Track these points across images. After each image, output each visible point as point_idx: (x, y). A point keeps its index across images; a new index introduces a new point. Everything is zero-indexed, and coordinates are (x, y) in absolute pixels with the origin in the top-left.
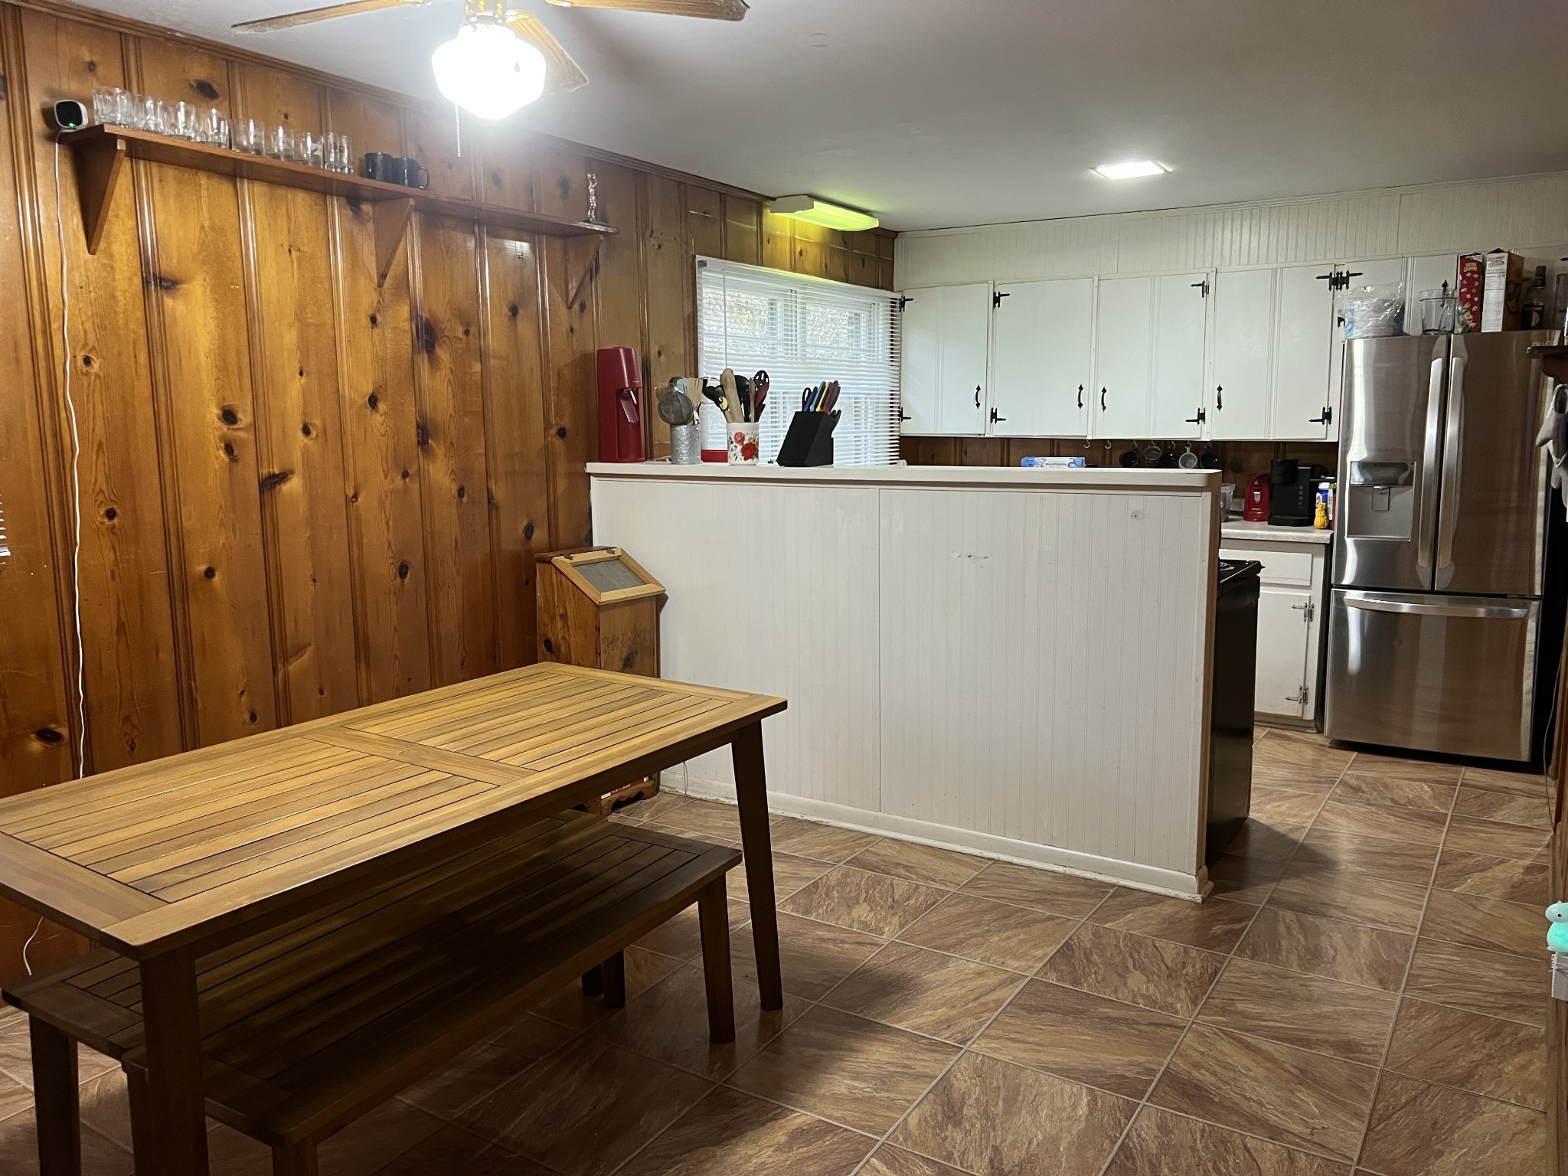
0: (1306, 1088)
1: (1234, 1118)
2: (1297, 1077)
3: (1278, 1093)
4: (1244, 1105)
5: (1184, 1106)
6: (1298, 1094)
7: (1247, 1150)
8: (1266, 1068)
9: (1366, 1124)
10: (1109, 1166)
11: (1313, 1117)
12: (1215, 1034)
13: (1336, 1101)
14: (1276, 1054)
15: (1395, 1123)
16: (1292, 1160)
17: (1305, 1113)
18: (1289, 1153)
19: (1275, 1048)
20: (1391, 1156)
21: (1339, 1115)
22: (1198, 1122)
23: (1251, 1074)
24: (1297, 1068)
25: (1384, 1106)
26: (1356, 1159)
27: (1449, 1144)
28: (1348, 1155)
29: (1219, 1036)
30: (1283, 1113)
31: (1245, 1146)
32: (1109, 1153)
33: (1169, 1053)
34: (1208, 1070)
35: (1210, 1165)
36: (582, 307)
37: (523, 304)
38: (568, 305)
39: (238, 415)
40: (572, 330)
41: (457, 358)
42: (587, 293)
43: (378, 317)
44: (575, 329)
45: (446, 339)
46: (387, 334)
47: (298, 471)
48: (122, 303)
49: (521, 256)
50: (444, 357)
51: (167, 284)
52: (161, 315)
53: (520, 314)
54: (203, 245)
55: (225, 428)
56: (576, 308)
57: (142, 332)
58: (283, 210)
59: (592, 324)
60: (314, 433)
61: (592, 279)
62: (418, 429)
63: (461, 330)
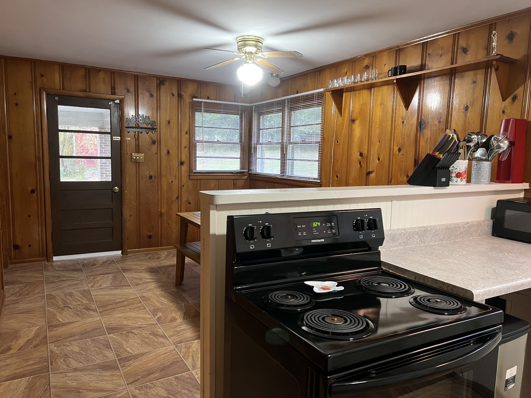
0: (75, 387)
1: (90, 367)
2: (80, 389)
3: (82, 381)
4: (90, 372)
5: (105, 363)
6: (76, 384)
7: (80, 362)
8: (91, 386)
9: (51, 386)
10: (110, 344)
11: (68, 380)
12: (116, 389)
13: (63, 388)
14: (91, 393)
15: (42, 391)
16: (68, 366)
17: (71, 379)
18: (69, 367)
19: (93, 395)
20: (40, 380)
21: (60, 384)
22: (98, 362)
23: (95, 382)
24: (81, 392)
25: (47, 394)
26: (50, 374)
27: (23, 393)
28: (53, 374)
29: (114, 389)
30: (77, 376)
31: (82, 363)
32: (112, 346)
33: (124, 374)
34: (108, 376)
35: (87, 355)
36: (514, 99)
37: (472, 104)
38: (504, 100)
39: (363, 155)
40: (503, 112)
41: (433, 132)
42: (521, 89)
43: (405, 121)
44: (506, 111)
45: (429, 126)
46: (407, 126)
47: (375, 171)
48: (344, 127)
49: (474, 82)
50: (427, 133)
51: (353, 121)
52: (351, 129)
53: (469, 110)
54: (361, 109)
55: (360, 158)
56: (509, 100)
57: (347, 134)
58: (381, 94)
59: (521, 106)
60: (381, 160)
61: (524, 81)
62: (415, 160)
63: (437, 121)
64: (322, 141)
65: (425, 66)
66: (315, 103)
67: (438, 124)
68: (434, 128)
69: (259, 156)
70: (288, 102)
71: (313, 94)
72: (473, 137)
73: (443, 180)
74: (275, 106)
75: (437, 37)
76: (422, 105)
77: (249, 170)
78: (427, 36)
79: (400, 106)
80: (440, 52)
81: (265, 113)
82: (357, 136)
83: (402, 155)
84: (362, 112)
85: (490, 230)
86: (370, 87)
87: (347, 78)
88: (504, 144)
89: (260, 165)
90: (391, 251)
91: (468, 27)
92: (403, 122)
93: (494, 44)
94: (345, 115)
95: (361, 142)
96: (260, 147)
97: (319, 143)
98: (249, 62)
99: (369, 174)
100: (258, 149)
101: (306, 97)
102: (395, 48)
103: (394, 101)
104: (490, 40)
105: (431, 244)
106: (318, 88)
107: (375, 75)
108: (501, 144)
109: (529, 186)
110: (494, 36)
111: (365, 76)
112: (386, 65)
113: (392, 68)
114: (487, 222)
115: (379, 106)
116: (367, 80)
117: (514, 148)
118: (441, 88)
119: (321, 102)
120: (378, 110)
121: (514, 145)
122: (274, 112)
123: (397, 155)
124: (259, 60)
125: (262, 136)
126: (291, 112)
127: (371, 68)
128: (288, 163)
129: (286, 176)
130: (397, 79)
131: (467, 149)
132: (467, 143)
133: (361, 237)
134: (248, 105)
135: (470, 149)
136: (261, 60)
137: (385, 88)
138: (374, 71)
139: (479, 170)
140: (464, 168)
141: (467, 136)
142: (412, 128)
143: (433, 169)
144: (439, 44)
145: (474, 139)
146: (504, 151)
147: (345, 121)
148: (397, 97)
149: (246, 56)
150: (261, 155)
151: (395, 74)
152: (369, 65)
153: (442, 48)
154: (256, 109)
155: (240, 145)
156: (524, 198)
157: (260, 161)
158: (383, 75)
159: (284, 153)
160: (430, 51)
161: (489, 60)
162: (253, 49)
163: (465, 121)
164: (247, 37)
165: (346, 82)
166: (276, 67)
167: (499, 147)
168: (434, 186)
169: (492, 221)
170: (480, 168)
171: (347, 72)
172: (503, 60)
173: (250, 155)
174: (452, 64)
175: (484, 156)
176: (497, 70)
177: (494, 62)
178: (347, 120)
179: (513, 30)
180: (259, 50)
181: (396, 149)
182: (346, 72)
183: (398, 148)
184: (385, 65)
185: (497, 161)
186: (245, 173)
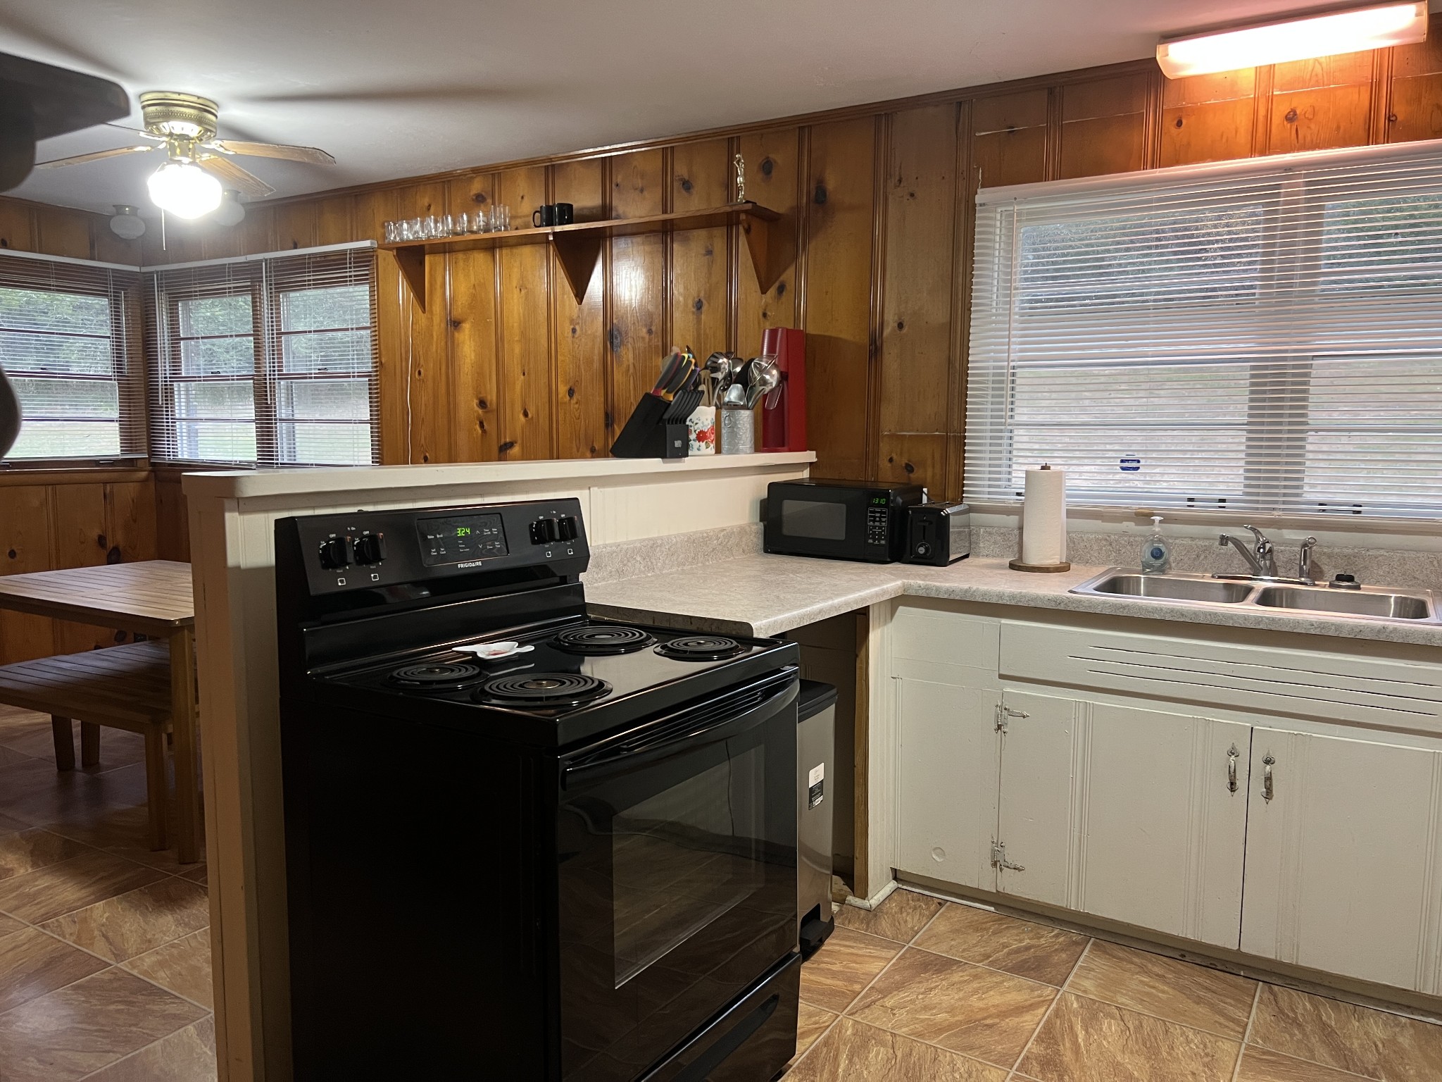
36: (781, 289)
37: (709, 298)
38: (764, 291)
39: (488, 404)
40: (765, 315)
41: (639, 354)
42: (790, 273)
43: (577, 327)
44: (769, 313)
45: (630, 340)
46: (583, 340)
47: (519, 442)
48: (435, 339)
49: (709, 252)
50: (627, 355)
51: (456, 324)
52: (453, 342)
53: (705, 308)
54: (474, 297)
55: (480, 411)
56: (772, 291)
57: (443, 354)
58: (518, 263)
59: (793, 304)
60: (530, 416)
61: (796, 257)
62: (607, 414)
63: (645, 330)
64: (376, 371)
65: (611, 209)
66: (350, 276)
67: (647, 336)
68: (640, 345)
69: (180, 414)
70: (270, 268)
71: (343, 252)
72: (720, 361)
73: (678, 444)
74: (229, 276)
75: (630, 151)
76: (611, 296)
77: (152, 453)
78: (610, 145)
79: (563, 294)
80: (639, 183)
81: (196, 296)
82: (468, 360)
83: (577, 403)
84: (476, 302)
85: (759, 541)
86: (492, 246)
87: (436, 222)
88: (772, 376)
89: (184, 438)
90: (597, 588)
91: (688, 139)
92: (574, 331)
93: (740, 180)
94: (434, 308)
95: (480, 374)
96: (182, 389)
97: (370, 376)
98: (180, 161)
99: (506, 449)
100: (176, 393)
101: (323, 259)
102: (543, 161)
103: (549, 283)
104: (731, 174)
105: (664, 572)
106: (354, 238)
107: (505, 220)
108: (767, 377)
109: (817, 457)
110: (738, 163)
111: (480, 220)
112: (525, 198)
113: (541, 207)
114: (754, 527)
115: (516, 292)
116: (487, 230)
117: (787, 386)
118: (647, 260)
119: (367, 275)
120: (516, 301)
121: (787, 380)
122: (225, 293)
123: (565, 403)
124: (206, 156)
125: (187, 357)
126: (279, 296)
127: (489, 201)
128: (281, 428)
129: (277, 464)
130: (555, 234)
131: (713, 384)
132: (712, 373)
133: (549, 554)
134: (136, 269)
135: (717, 384)
136: (212, 157)
137: (526, 251)
138: (500, 210)
139: (733, 426)
140: (709, 422)
141: (712, 359)
142: (594, 345)
143: (658, 423)
144: (635, 167)
145: (722, 366)
146: (772, 391)
147: (435, 324)
148: (555, 274)
149: (171, 144)
150: (188, 411)
151: (550, 223)
152: (483, 194)
153: (642, 177)
154: (164, 281)
155: (116, 382)
156: (810, 478)
157: (184, 427)
158: (519, 222)
159: (267, 403)
160: (618, 178)
161: (733, 211)
162: (192, 130)
163: (698, 330)
164: (176, 96)
165: (433, 231)
166: (252, 178)
167: (764, 382)
168: (662, 457)
169: (762, 524)
170: (735, 424)
171: (430, 206)
172: (757, 213)
173: (152, 411)
174: (665, 212)
175: (741, 400)
176: (748, 231)
177: (743, 217)
178: (441, 321)
179: (770, 156)
180: (209, 133)
181: (563, 389)
182: (426, 204)
183: (567, 388)
184: (522, 197)
185: (760, 411)
186: (140, 464)
